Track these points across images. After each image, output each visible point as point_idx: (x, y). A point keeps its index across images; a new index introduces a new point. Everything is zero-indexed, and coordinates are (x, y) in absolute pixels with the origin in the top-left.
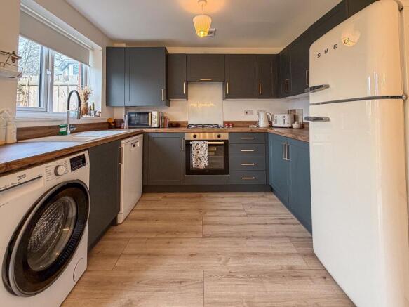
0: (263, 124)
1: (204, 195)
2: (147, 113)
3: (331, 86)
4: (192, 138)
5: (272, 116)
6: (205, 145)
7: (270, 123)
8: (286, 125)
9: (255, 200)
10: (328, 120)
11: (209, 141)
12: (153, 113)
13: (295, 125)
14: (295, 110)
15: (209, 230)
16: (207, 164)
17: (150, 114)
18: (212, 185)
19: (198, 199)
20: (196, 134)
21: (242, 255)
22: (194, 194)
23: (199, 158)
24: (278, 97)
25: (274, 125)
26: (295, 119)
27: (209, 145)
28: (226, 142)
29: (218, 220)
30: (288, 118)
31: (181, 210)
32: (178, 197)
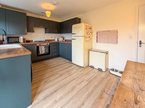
0: (56, 40)
1: (43, 61)
2: (18, 37)
3: (77, 34)
4: (39, 45)
5: (59, 38)
6: (43, 47)
7: (58, 40)
8: (62, 40)
9: (57, 59)
10: (76, 39)
11: (45, 46)
12: (20, 37)
13: (64, 40)
14: (63, 37)
15: (51, 67)
16: (44, 52)
17: (19, 38)
18: (45, 58)
19: (42, 63)
20: (40, 44)
21: (61, 68)
22: (40, 62)
23: (42, 51)
24: (60, 33)
25: (59, 40)
26: (63, 39)
27: (45, 47)
28: (49, 45)
29: (52, 65)
30: (62, 38)
31: (40, 66)
32: (36, 64)
